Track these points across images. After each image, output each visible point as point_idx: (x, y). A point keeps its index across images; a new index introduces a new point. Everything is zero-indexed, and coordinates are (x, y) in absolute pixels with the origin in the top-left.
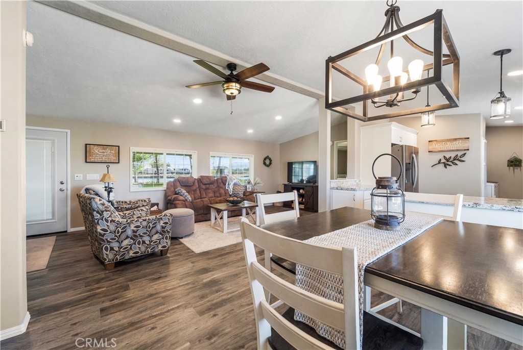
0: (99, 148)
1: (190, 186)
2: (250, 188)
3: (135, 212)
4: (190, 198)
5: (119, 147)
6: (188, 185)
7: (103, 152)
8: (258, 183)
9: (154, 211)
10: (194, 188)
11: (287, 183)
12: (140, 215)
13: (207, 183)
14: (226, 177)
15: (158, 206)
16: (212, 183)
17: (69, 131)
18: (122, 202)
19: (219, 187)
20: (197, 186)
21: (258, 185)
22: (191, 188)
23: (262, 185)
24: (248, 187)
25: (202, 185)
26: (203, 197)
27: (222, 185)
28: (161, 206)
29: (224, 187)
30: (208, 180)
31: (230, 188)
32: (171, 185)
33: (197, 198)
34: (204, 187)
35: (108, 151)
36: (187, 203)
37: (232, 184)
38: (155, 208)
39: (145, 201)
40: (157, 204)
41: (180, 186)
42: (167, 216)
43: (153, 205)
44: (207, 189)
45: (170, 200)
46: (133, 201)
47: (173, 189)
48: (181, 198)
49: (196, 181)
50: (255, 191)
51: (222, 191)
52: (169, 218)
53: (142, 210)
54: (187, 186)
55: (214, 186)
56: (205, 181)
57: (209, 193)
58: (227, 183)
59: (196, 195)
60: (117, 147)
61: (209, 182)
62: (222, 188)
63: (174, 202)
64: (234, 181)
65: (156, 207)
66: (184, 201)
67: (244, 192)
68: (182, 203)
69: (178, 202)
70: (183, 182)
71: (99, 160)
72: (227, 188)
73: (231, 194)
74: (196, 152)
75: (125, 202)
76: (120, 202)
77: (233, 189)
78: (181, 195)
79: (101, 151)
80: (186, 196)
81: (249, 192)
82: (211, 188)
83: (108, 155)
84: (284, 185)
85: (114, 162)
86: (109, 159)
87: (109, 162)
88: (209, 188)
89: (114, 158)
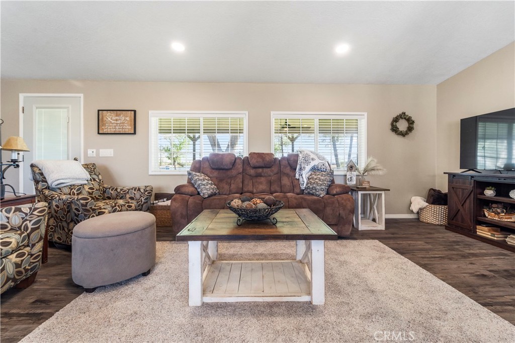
0: (113, 114)
1: (227, 170)
2: (354, 178)
5: (135, 111)
6: (222, 167)
7: (117, 120)
8: (373, 170)
10: (234, 172)
11: (459, 171)
13: (257, 165)
14: (297, 155)
16: (268, 166)
17: (82, 95)
19: (281, 173)
20: (241, 170)
21: (373, 172)
22: (229, 173)
23: (381, 173)
24: (348, 177)
25: (249, 168)
26: (246, 190)
27: (287, 170)
29: (291, 174)
30: (261, 160)
31: (304, 176)
33: (233, 190)
34: (252, 172)
35: (122, 117)
37: (308, 168)
41: (209, 168)
44: (258, 175)
49: (240, 162)
50: (365, 185)
51: (287, 182)
54: (222, 170)
55: (272, 171)
56: (253, 162)
57: (261, 183)
58: (298, 167)
59: (234, 186)
60: (133, 112)
61: (261, 164)
62: (287, 175)
64: (312, 164)
66: (191, 195)
67: (330, 186)
71: (113, 131)
72: (297, 176)
73: (303, 187)
74: (247, 113)
77: (309, 179)
79: (114, 118)
81: (340, 186)
82: (266, 174)
83: (122, 123)
84: (450, 174)
85: (129, 132)
86: (123, 128)
87: (124, 132)
88: (263, 174)
89: (129, 128)
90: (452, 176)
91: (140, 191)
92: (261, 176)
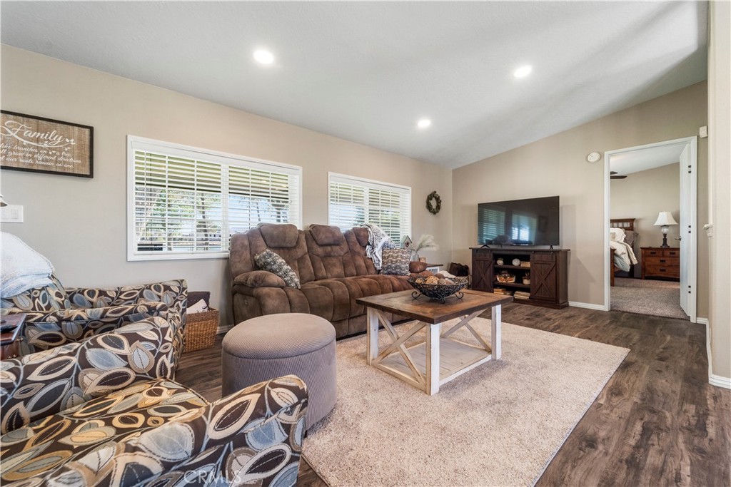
1: (289, 249)
3: (91, 354)
4: (297, 280)
5: (91, 129)
6: (284, 245)
7: (38, 140)
9: (198, 314)
10: (299, 252)
11: (479, 246)
12: (119, 367)
13: (326, 241)
14: (366, 230)
15: (207, 302)
16: (336, 243)
18: (91, 293)
19: (352, 252)
20: (306, 249)
22: (293, 252)
23: (435, 249)
25: (315, 246)
26: (320, 275)
27: (358, 248)
28: (216, 301)
29: (362, 252)
30: (330, 235)
31: (377, 255)
32: (243, 246)
33: (307, 277)
34: (320, 251)
35: (55, 137)
36: (292, 294)
37: (380, 245)
38: (199, 307)
39: (167, 288)
40: (206, 296)
41: (264, 246)
42: (276, 408)
43: (193, 298)
44: (328, 255)
45: (242, 284)
46: (128, 289)
47: (247, 255)
48: (274, 279)
49: (303, 237)
51: (361, 262)
52: (291, 419)
53: (133, 338)
54: (283, 248)
55: (342, 249)
56: (322, 237)
57: (334, 265)
58: (369, 244)
59: (305, 272)
60: (87, 131)
61: (331, 241)
62: (359, 254)
63: (255, 291)
64: (384, 240)
65: (202, 303)
66: (282, 288)
68: (278, 293)
69: (266, 290)
70: (272, 237)
71: (25, 163)
72: (369, 255)
73: (379, 267)
74: (301, 168)
75: (102, 293)
76: (82, 292)
77: (383, 258)
78: (272, 271)
79: (30, 135)
80: (286, 273)
82: (336, 254)
83: (55, 149)
84: (473, 250)
85: (76, 172)
86: (56, 162)
87: (58, 170)
88: (332, 254)
89: (74, 162)
90: (475, 251)
91: (171, 290)
92: (330, 256)
